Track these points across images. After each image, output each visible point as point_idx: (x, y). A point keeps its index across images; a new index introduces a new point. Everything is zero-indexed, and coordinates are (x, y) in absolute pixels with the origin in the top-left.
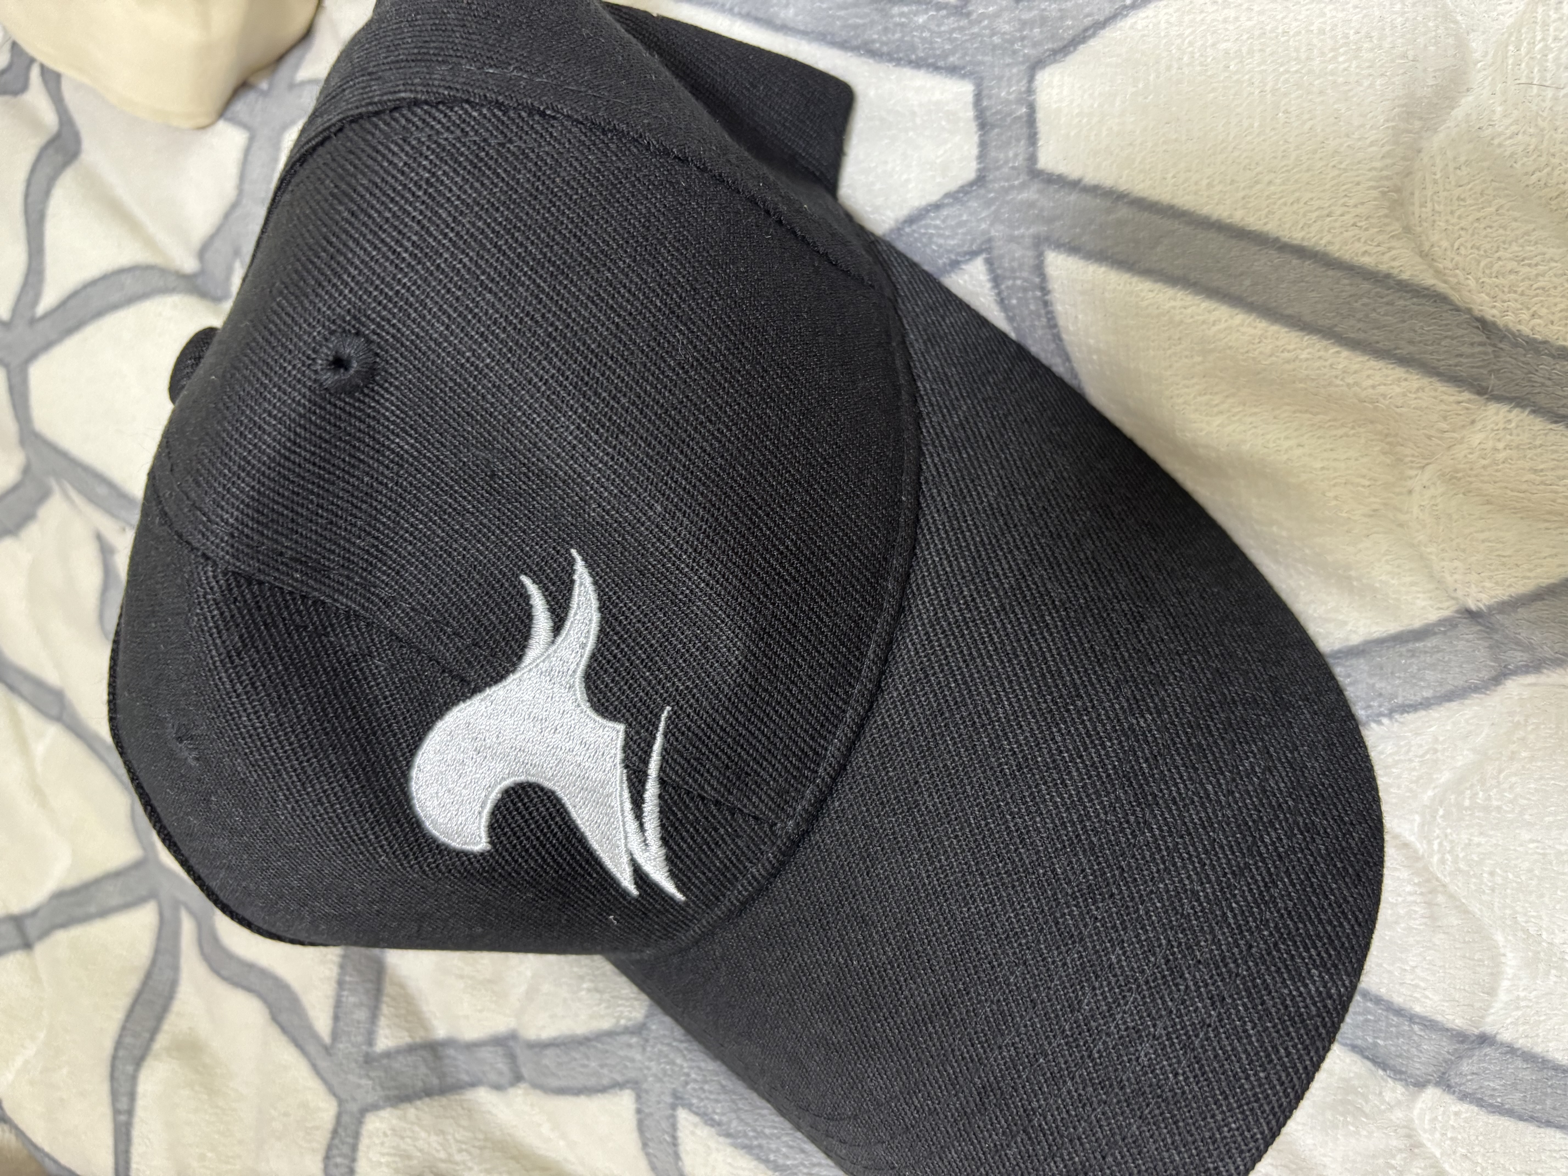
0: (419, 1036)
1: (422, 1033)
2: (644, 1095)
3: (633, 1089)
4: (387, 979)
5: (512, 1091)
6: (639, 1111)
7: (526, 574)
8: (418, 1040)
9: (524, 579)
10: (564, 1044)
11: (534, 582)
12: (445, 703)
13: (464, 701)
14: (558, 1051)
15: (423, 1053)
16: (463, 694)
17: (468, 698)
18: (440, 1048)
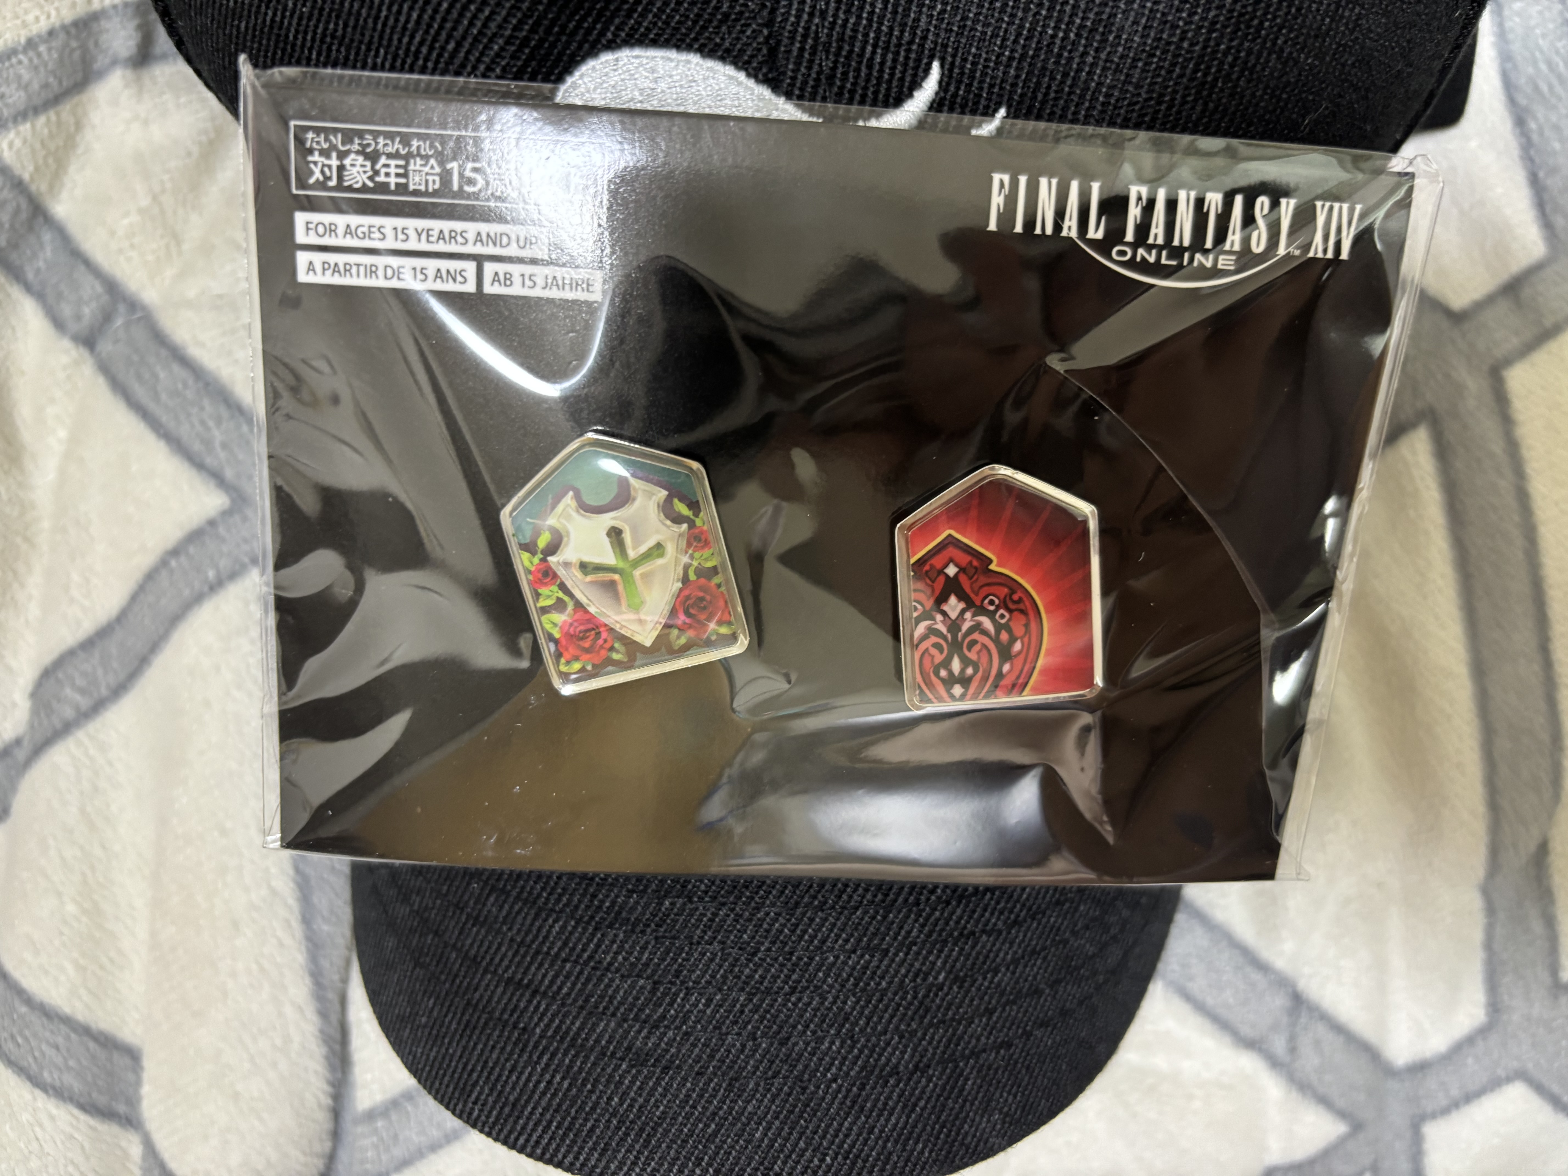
0: (39, 187)
1: (43, 187)
2: (237, 518)
3: (233, 501)
4: (76, 99)
5: (66, 343)
6: (212, 523)
7: (942, 66)
8: (33, 188)
9: (936, 69)
10: (207, 384)
11: (940, 83)
12: (728, 51)
13: (749, 75)
14: (191, 382)
15: (24, 204)
16: (757, 70)
17: (756, 77)
18: (41, 219)
